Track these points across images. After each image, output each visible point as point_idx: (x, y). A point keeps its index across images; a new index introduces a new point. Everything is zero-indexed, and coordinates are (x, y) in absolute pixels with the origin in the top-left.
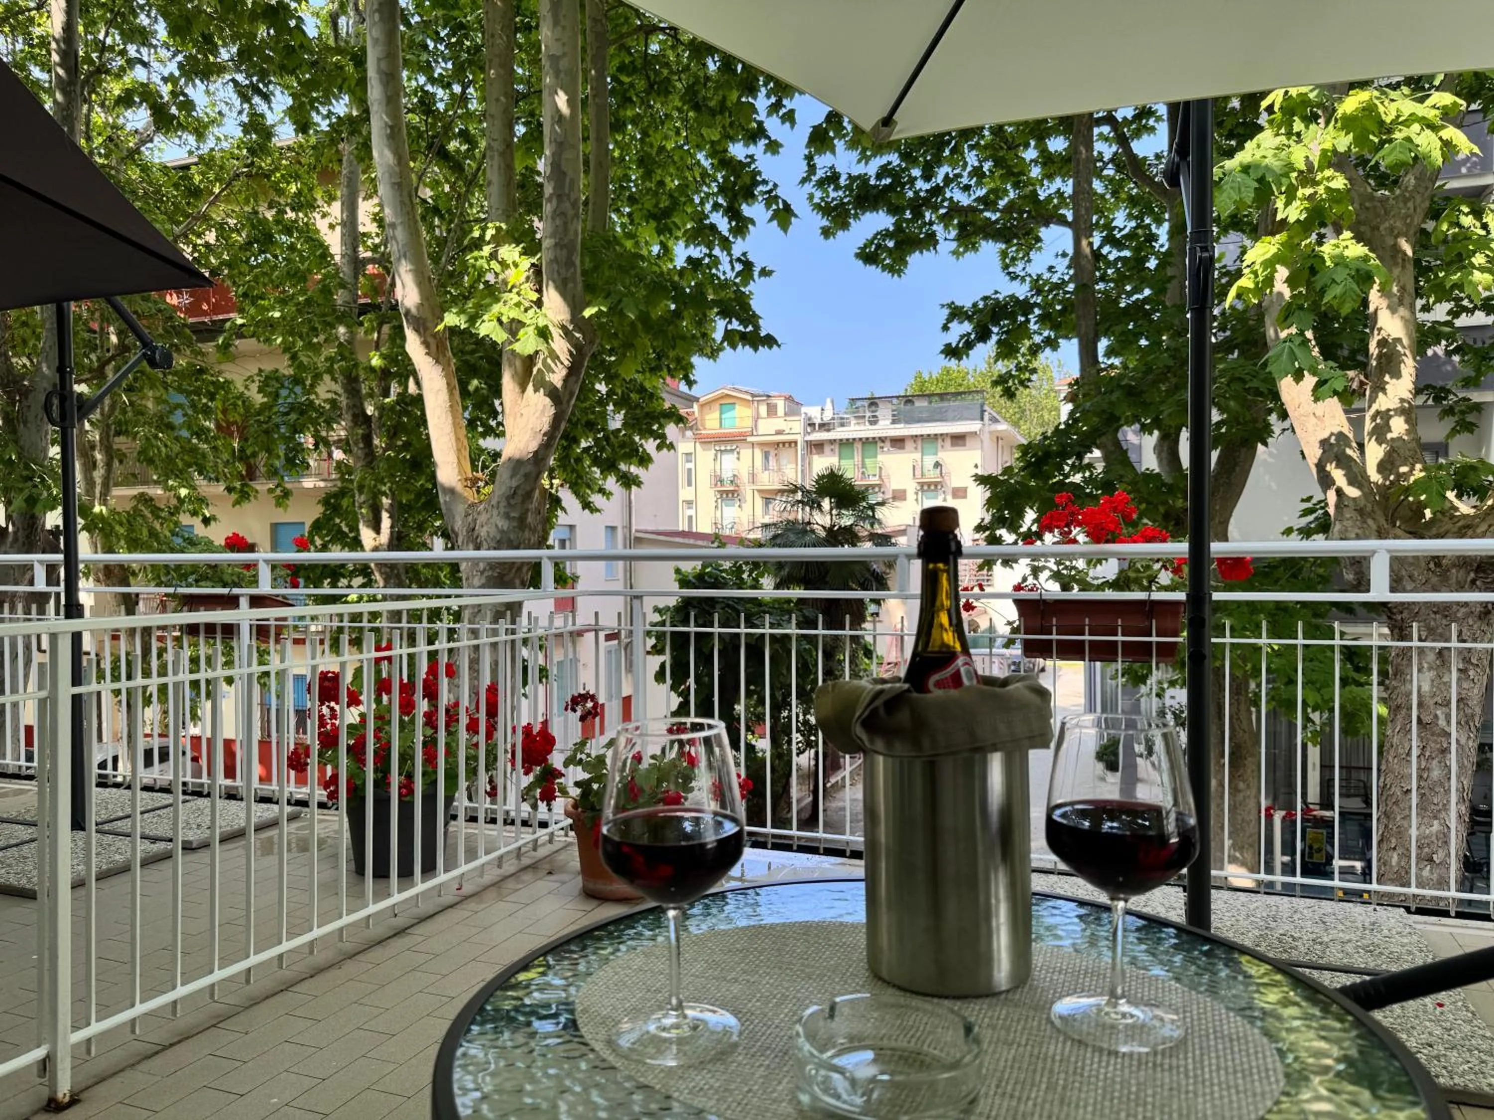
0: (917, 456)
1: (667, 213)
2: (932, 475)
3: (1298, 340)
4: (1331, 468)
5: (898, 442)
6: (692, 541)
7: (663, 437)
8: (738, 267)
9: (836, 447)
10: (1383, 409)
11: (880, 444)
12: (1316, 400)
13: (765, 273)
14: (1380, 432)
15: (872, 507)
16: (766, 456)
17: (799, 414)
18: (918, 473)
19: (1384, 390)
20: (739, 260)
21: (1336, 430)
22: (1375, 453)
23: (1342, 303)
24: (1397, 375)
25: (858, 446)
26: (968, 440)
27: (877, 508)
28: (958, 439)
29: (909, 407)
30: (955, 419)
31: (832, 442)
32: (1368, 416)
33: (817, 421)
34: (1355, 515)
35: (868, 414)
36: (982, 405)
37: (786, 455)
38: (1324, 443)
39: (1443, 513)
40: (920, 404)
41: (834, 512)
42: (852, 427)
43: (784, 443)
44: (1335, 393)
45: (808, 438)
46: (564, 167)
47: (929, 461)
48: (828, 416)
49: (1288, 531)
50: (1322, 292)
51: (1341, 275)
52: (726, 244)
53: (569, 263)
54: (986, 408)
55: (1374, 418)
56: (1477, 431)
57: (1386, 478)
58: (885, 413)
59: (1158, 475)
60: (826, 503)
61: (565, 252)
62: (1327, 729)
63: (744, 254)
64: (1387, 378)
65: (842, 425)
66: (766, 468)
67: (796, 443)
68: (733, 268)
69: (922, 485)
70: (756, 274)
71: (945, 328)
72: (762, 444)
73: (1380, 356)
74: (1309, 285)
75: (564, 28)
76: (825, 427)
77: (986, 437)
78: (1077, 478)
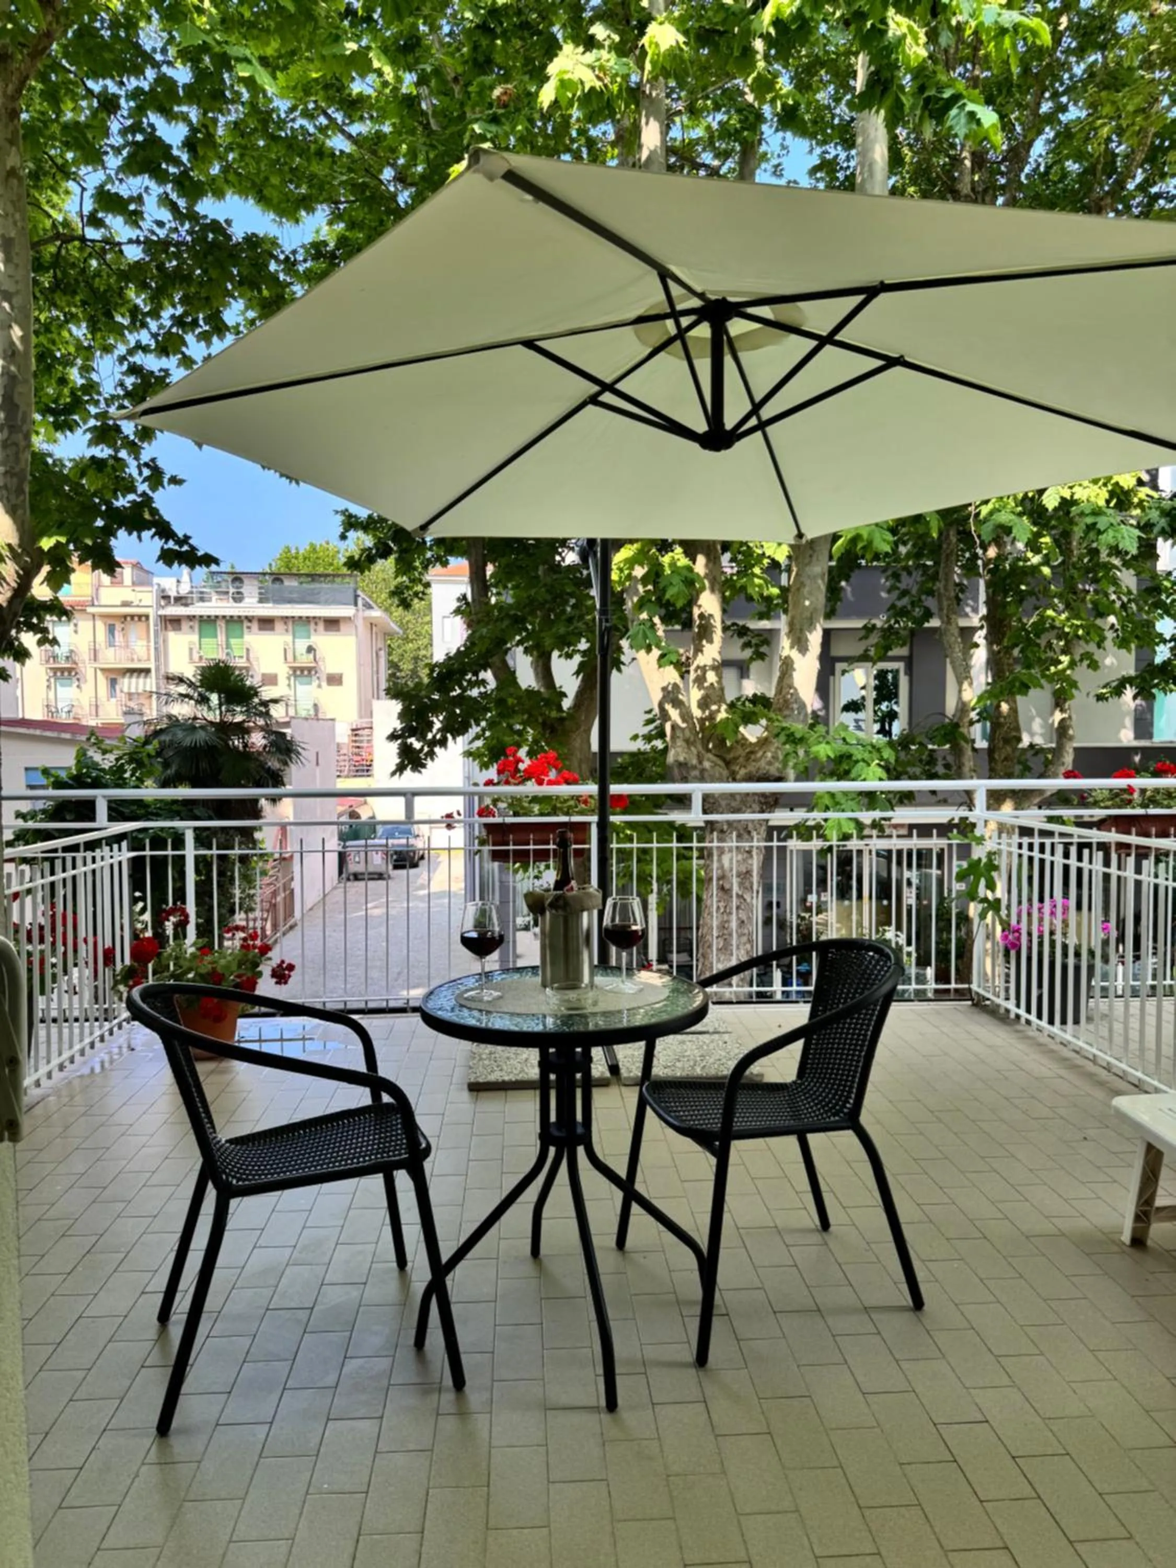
0: (289, 638)
1: (69, 410)
2: (305, 660)
3: (649, 624)
4: (668, 707)
5: (266, 623)
6: (38, 732)
7: (45, 631)
8: (146, 472)
9: (196, 625)
10: (702, 664)
11: (246, 624)
12: (660, 666)
13: (174, 480)
14: (700, 680)
15: (265, 704)
16: (111, 630)
17: (151, 584)
18: (290, 657)
19: (702, 651)
20: (146, 465)
21: (672, 681)
22: (696, 695)
23: (677, 599)
24: (711, 641)
25: (221, 624)
26: (343, 626)
27: (272, 706)
28: (332, 624)
29: (277, 586)
30: (327, 602)
31: (191, 618)
32: (692, 668)
33: (173, 594)
34: (684, 744)
35: (232, 590)
36: (355, 591)
37: (136, 630)
38: (664, 689)
39: (737, 742)
40: (289, 583)
41: (223, 708)
42: (213, 603)
43: (132, 617)
44: (671, 663)
45: (162, 612)
46: (17, 399)
47: (302, 645)
48: (185, 589)
49: (635, 737)
50: (664, 590)
51: (676, 580)
52: (134, 449)
53: (20, 491)
54: (359, 592)
55: (696, 670)
56: (767, 659)
57: (704, 712)
58: (250, 590)
59: (538, 691)
60: (214, 698)
61: (15, 480)
62: (668, 898)
63: (153, 460)
64: (704, 642)
65: (202, 599)
66: (111, 644)
67: (147, 617)
68: (140, 473)
69: (294, 669)
70: (166, 481)
71: (343, 537)
72: (104, 616)
73: (700, 626)
74: (655, 584)
75: (17, 266)
76: (180, 600)
77: (360, 623)
78: (474, 693)
